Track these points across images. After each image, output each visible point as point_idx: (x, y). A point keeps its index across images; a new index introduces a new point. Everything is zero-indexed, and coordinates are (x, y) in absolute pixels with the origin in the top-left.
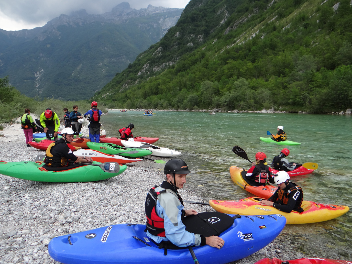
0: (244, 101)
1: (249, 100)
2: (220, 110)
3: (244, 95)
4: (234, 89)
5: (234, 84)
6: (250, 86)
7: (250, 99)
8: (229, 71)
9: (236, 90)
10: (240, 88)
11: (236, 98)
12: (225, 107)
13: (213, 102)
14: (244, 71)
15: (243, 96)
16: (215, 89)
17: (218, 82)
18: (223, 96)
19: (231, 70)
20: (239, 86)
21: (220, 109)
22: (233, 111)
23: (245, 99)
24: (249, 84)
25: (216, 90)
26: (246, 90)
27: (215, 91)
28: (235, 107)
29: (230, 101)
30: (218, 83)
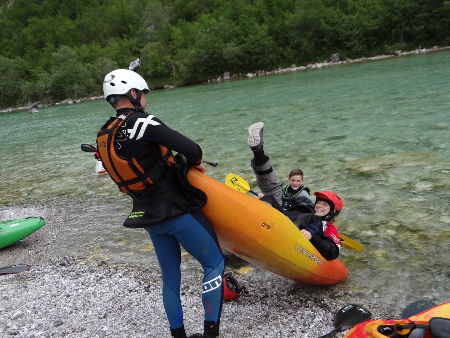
0: (79, 83)
1: (86, 80)
2: (39, 104)
3: (76, 73)
4: (56, 65)
5: (52, 58)
6: (79, 57)
7: (88, 78)
8: (37, 37)
9: (59, 66)
10: (65, 63)
11: (63, 79)
12: (47, 97)
13: (23, 92)
14: (63, 35)
15: (75, 76)
16: (20, 69)
17: (21, 57)
18: (39, 80)
19: (39, 35)
20: (63, 60)
21: (39, 102)
22: (64, 102)
23: (78, 79)
24: (78, 54)
25: (22, 71)
26: (76, 65)
27: (20, 73)
28: (66, 95)
29: (53, 86)
30: (21, 59)
